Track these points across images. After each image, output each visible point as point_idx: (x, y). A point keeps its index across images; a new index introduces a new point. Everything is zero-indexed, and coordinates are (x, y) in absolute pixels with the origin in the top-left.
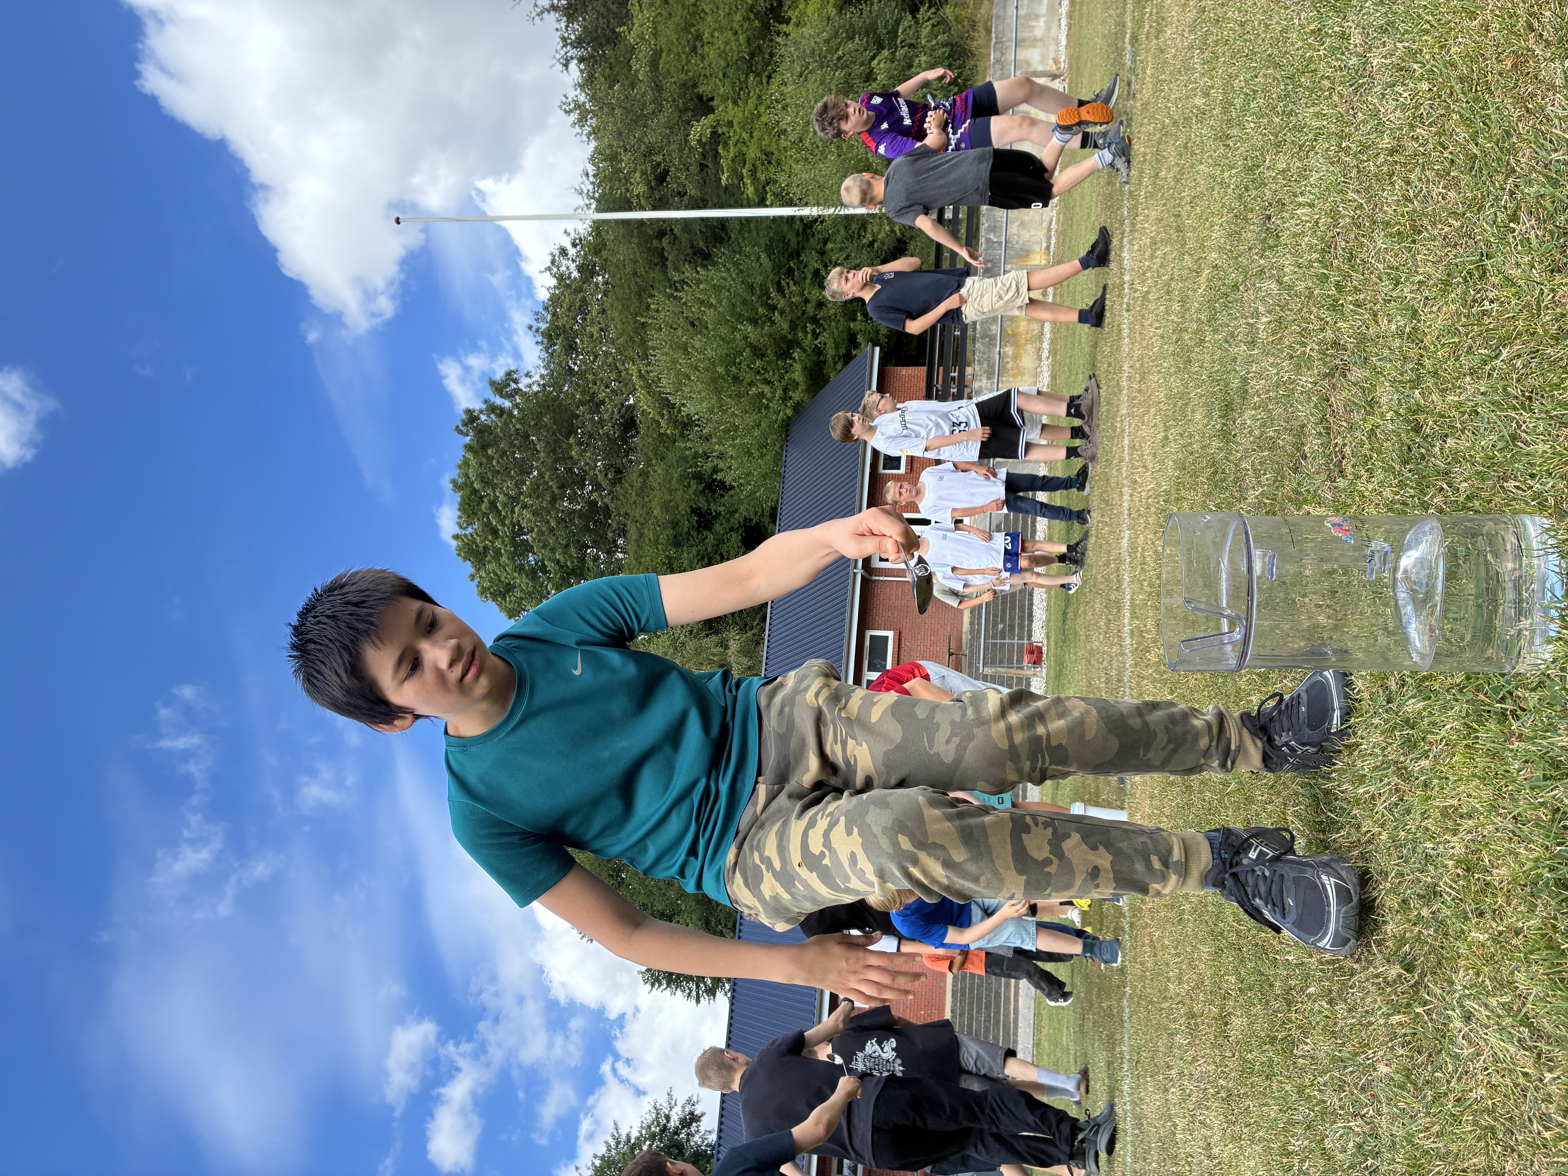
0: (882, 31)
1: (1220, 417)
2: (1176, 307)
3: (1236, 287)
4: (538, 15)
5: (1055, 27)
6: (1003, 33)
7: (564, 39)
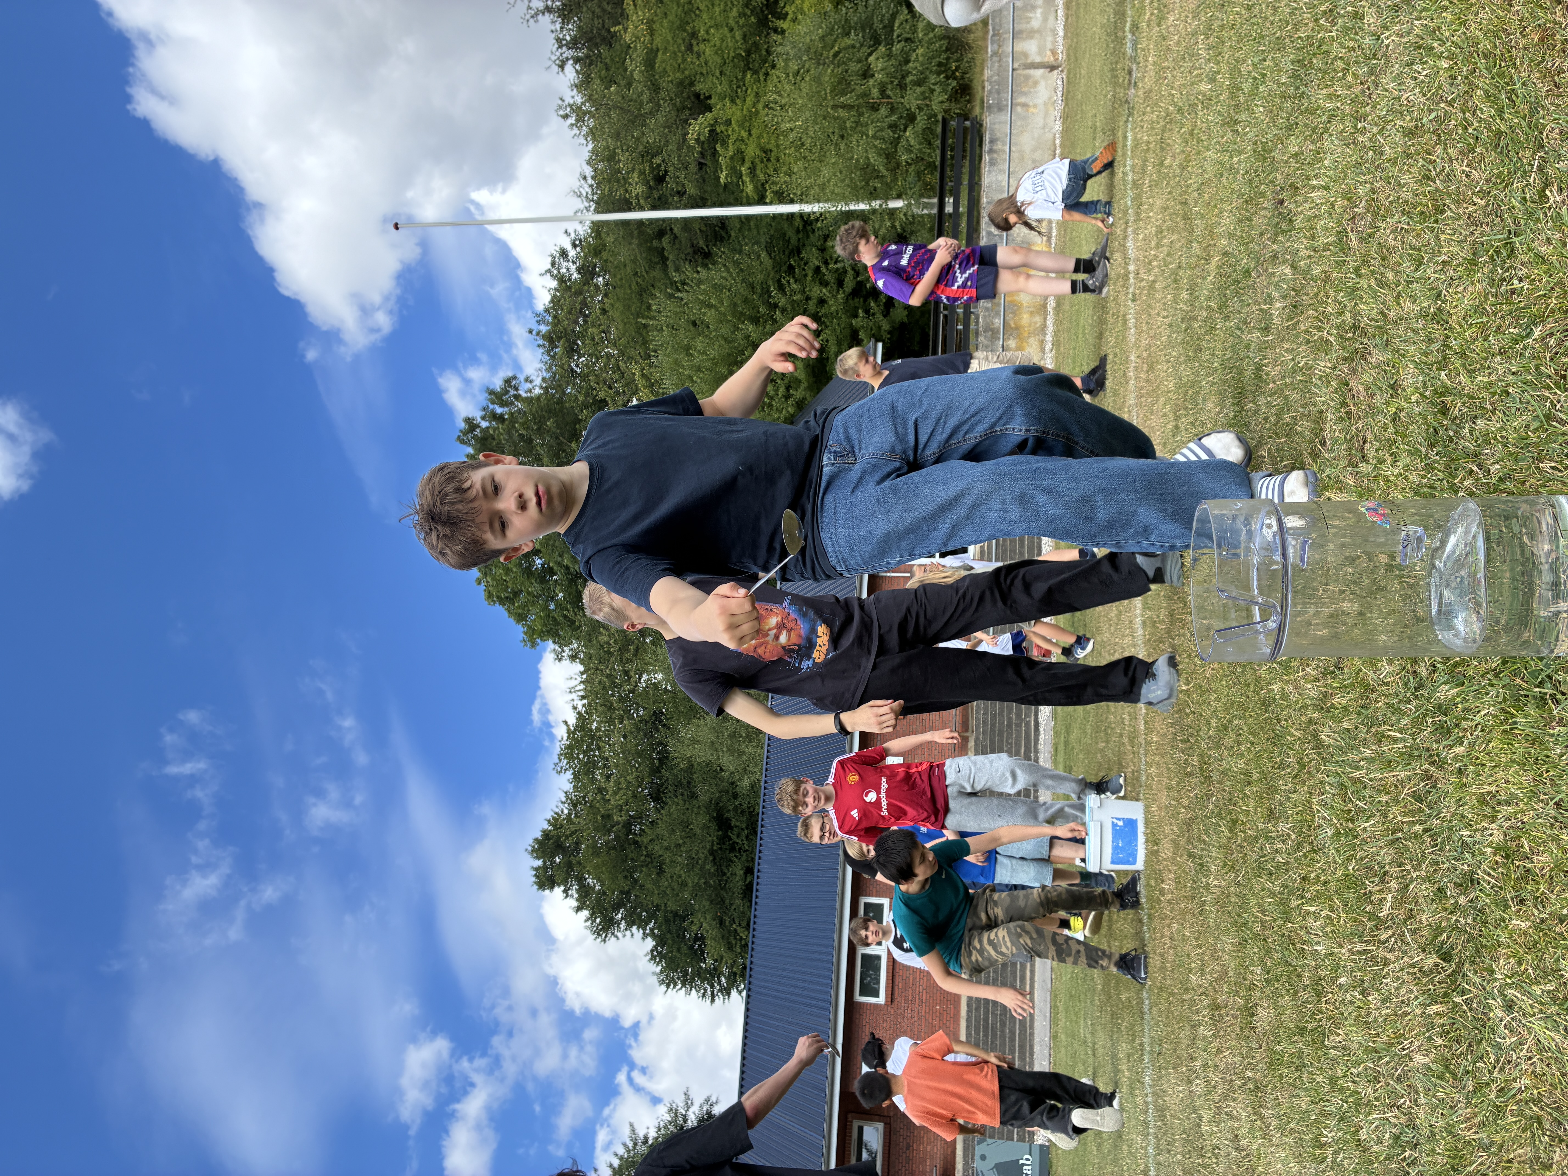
0: (878, 26)
1: (1233, 404)
2: (1185, 295)
3: (1247, 273)
4: (532, 17)
5: (1052, 18)
6: (1000, 25)
7: (559, 40)
